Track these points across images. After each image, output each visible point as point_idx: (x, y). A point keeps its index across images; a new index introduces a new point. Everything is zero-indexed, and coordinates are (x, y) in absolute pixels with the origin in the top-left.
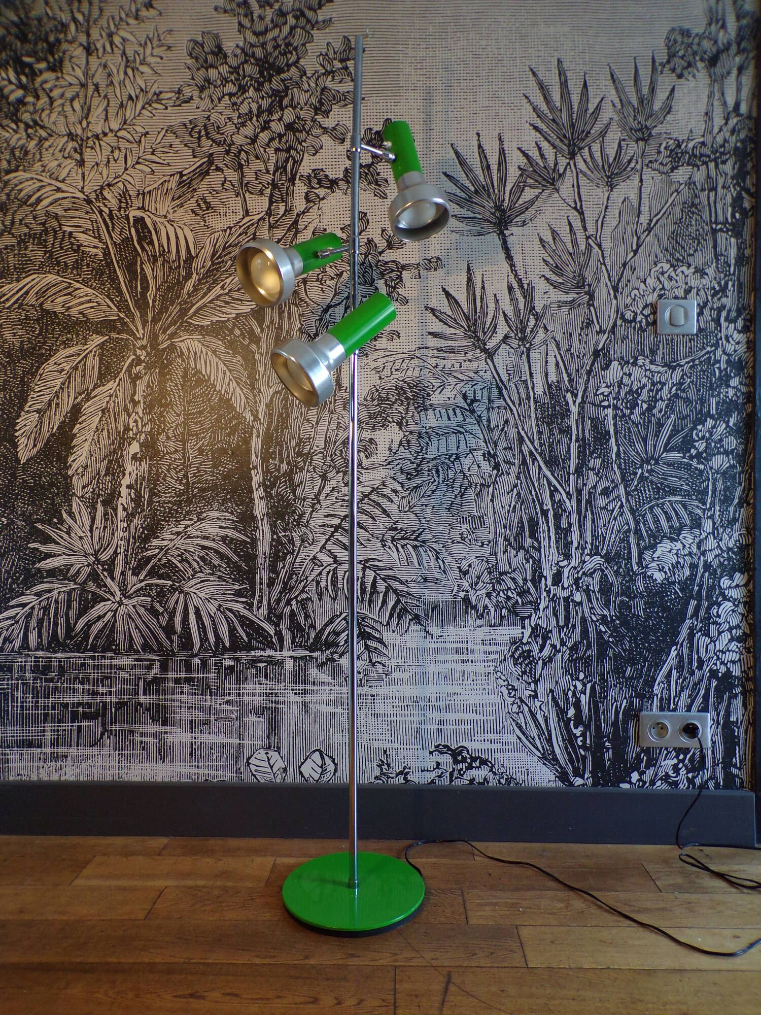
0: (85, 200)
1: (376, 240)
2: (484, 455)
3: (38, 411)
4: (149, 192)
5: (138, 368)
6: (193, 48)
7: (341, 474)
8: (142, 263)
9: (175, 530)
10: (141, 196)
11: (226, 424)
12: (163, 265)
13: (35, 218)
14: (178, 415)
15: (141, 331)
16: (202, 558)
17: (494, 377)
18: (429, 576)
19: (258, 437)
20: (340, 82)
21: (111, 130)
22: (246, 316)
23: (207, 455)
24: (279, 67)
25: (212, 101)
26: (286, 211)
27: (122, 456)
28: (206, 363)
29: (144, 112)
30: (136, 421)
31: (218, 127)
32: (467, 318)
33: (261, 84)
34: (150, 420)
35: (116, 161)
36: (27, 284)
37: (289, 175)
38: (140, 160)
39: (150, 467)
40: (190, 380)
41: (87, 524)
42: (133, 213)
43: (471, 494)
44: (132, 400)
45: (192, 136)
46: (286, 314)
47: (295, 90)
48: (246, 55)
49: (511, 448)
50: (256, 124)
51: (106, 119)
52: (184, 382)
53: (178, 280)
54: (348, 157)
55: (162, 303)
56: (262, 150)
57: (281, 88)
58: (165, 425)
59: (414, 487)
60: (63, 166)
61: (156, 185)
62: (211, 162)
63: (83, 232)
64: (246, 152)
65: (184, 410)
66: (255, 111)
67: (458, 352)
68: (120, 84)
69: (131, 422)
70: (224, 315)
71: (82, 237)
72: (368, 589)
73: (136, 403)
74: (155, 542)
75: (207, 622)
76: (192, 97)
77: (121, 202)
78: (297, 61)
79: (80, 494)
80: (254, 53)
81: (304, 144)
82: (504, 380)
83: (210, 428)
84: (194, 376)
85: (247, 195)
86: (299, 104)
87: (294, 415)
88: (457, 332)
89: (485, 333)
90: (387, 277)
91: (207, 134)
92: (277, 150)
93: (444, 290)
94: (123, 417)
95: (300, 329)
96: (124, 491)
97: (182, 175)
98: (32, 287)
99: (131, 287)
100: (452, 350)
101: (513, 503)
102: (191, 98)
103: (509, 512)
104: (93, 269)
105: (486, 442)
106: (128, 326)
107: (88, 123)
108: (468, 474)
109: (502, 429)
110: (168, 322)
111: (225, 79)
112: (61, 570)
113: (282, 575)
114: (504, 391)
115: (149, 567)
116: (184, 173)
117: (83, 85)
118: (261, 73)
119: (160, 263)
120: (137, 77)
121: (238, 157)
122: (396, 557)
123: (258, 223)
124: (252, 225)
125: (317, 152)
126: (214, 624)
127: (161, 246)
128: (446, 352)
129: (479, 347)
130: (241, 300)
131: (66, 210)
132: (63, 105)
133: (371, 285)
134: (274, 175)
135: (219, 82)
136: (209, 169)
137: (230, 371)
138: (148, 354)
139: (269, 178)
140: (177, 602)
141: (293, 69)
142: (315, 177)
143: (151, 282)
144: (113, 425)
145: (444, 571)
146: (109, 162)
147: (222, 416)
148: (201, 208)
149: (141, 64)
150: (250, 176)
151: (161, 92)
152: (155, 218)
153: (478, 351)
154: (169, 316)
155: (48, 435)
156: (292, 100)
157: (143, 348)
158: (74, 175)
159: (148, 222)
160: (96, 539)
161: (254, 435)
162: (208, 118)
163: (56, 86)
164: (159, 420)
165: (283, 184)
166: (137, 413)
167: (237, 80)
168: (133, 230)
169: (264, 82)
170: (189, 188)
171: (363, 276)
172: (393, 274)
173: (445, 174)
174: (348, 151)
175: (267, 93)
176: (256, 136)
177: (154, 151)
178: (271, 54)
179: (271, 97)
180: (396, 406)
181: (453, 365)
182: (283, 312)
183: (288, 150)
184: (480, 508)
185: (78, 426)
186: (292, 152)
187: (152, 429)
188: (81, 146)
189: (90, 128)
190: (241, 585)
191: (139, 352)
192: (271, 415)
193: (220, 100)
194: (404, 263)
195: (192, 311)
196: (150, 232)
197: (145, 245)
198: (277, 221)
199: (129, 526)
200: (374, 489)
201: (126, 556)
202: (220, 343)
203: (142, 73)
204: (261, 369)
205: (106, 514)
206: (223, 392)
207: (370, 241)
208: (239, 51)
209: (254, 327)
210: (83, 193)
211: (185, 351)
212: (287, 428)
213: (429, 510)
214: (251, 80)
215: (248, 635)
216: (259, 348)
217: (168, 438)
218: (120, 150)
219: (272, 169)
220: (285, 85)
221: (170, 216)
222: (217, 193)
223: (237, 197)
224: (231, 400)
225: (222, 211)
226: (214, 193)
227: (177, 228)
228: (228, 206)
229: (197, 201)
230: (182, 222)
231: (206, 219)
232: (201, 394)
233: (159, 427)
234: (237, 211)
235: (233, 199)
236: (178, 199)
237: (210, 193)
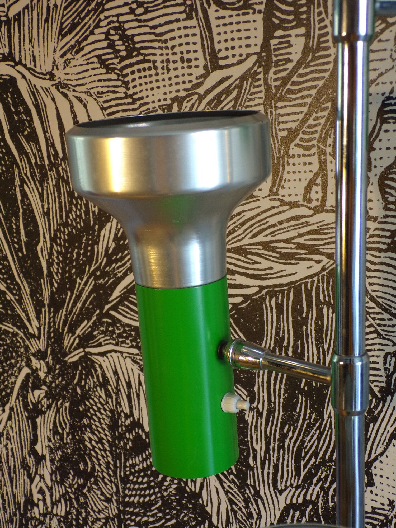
4: (18, 17)
5: (37, 392)
8: (23, 182)
12: (57, 186)
14: (108, 500)
15: (35, 323)
26: (307, 50)
30: (41, 491)
34: (63, 496)
40: (122, 437)
44: (33, 452)
46: (311, 328)
52: (113, 437)
53: (87, 221)
55: (63, 269)
58: (88, 513)
65: (117, 492)
69: (35, 491)
73: (39, 459)
84: (130, 429)
85: (212, 11)
94: (22, 477)
99: (10, 229)
106: (13, 309)
110: (77, 310)
119: (52, 183)
123: (239, 86)
124: (228, 91)
127: (50, 144)
138: (50, 370)
143: (41, 222)
144: (9, 489)
148: (117, 52)
152: (35, 81)
154: (78, 297)
157: (41, 355)
159: (22, 86)
164: (77, 500)
166: (42, 477)
182: (305, 321)
187: (68, 513)
191: (35, 362)
195: (117, 293)
196: (28, 112)
197: (24, 141)
198: (286, 80)
204: (259, 446)
211: (110, 374)
216: (253, 397)
221: (60, 74)
222: (146, 11)
223: (189, 17)
224: (200, 495)
225: (158, 58)
226: (140, 10)
227: (75, 101)
228: (170, 44)
229: (107, 34)
230: (83, 89)
231: (129, 78)
232: (144, 470)
233: (79, 513)
234: (192, 56)
235: (182, 24)
236: (70, 31)
237: (132, 11)
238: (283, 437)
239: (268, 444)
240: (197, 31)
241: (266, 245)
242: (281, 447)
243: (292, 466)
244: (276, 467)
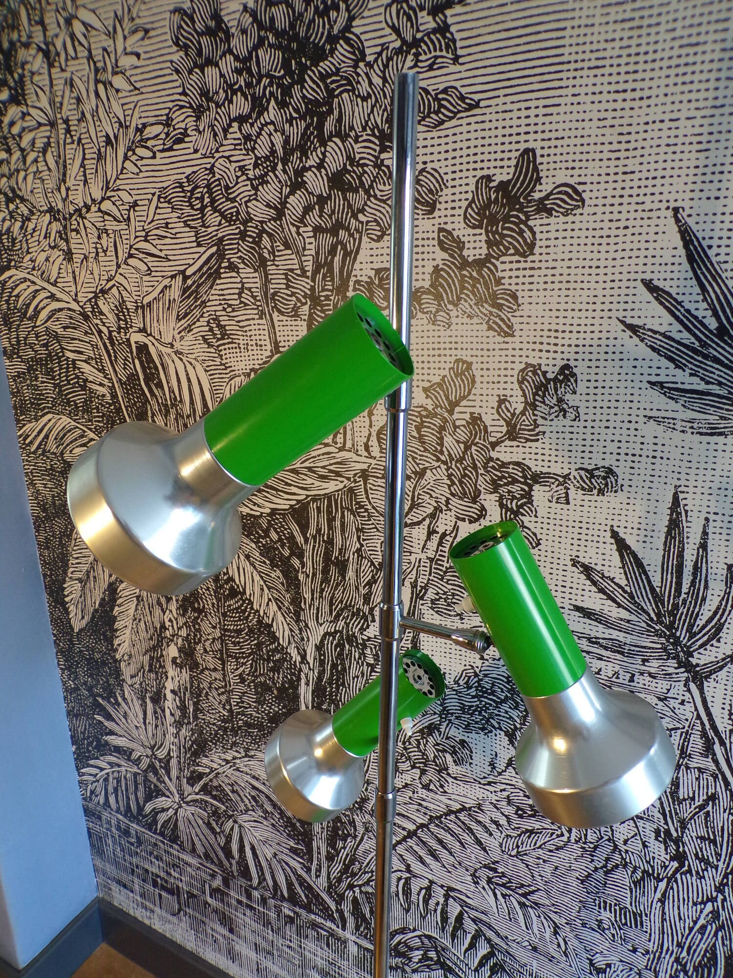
0: (81, 314)
1: (488, 420)
2: (657, 832)
3: (80, 580)
4: (149, 304)
6: (180, 27)
7: (418, 771)
8: (153, 415)
9: (223, 756)
10: (140, 311)
11: (269, 656)
12: (176, 419)
13: (37, 337)
14: (214, 627)
16: (253, 797)
17: (699, 717)
18: (540, 947)
19: (307, 684)
20: (431, 68)
21: (93, 200)
22: (283, 515)
23: (249, 686)
24: (316, 45)
25: (215, 135)
27: (162, 656)
28: (238, 568)
29: (128, 164)
30: (170, 621)
31: (227, 188)
32: (658, 598)
33: (287, 91)
34: (185, 624)
35: (105, 251)
36: (45, 425)
37: (337, 279)
38: (133, 251)
39: (191, 677)
40: (222, 587)
41: (141, 716)
42: (136, 338)
43: (623, 877)
45: (192, 206)
46: (338, 523)
47: (345, 95)
48: (261, 26)
49: (714, 842)
50: (283, 177)
51: (86, 182)
52: (217, 587)
54: (441, 243)
56: (293, 229)
57: (321, 95)
58: (201, 635)
59: (527, 831)
60: (51, 260)
61: (155, 294)
62: (220, 255)
63: (85, 361)
64: (270, 235)
65: (220, 623)
66: (280, 152)
67: (630, 655)
68: (93, 116)
69: (166, 620)
70: (256, 508)
71: (86, 368)
72: (452, 920)
73: (169, 599)
74: (205, 761)
75: (264, 864)
76: (186, 129)
77: (119, 319)
78: (348, 28)
79: (129, 682)
80: (272, 19)
81: (361, 217)
82: (721, 728)
83: (250, 654)
84: (227, 582)
85: (275, 315)
86: (352, 128)
87: (353, 672)
88: (633, 618)
89: (692, 635)
90: (503, 490)
91: (213, 201)
92: (317, 230)
93: (615, 535)
94: (157, 611)
95: (358, 551)
96: (169, 696)
97: (185, 278)
98: (50, 430)
100: (618, 648)
101: (702, 922)
102: (185, 134)
103: (691, 929)
104: (104, 415)
105: (664, 814)
107: (68, 189)
108: (623, 848)
109: (701, 807)
111: (231, 86)
112: (125, 751)
113: (343, 854)
114: (717, 747)
115: (202, 783)
116: (188, 273)
117: (52, 124)
118: (286, 65)
120: (112, 99)
121: (258, 244)
122: (494, 905)
125: (384, 234)
126: (271, 868)
127: (171, 391)
128: (606, 648)
129: (676, 657)
130: (277, 490)
131: (65, 328)
132: (36, 161)
133: (474, 501)
134: (313, 280)
135: (222, 95)
136: (220, 267)
137: (269, 588)
139: (304, 284)
140: (232, 829)
141: (342, 48)
142: (380, 286)
144: (149, 618)
145: (565, 953)
146: (97, 254)
147: (263, 643)
148: (215, 334)
149: (115, 73)
150: (277, 283)
151: (144, 126)
152: (161, 348)
153: (673, 663)
155: (92, 610)
156: (339, 120)
158: (65, 275)
159: (152, 350)
160: (150, 734)
161: (303, 682)
162: (211, 170)
163: (24, 129)
164: (194, 626)
165: (327, 298)
166: (171, 611)
167: (249, 85)
168: (137, 361)
169: (291, 85)
170: (196, 299)
171: (461, 482)
172: (515, 488)
173: (649, 285)
174: (441, 230)
175: (297, 111)
176: (284, 203)
177: (147, 236)
178: (301, 15)
179: (302, 117)
180: (505, 707)
181: (616, 674)
182: (334, 519)
183: (334, 231)
184: (637, 902)
185: (116, 608)
186: (342, 233)
187: (188, 635)
188: (65, 227)
189: (71, 198)
190: (297, 844)
192: (322, 663)
193: (225, 131)
194: (539, 469)
196: (156, 368)
197: (154, 388)
199: (178, 733)
200: (464, 809)
201: (179, 762)
202: (254, 546)
203: (117, 91)
204: (308, 596)
205: (155, 712)
206: (262, 614)
207: (475, 420)
208: (248, 20)
209: (295, 534)
210: (78, 302)
212: (343, 684)
213: (548, 869)
214: (271, 84)
215: (306, 896)
216: (303, 565)
217: (205, 651)
218: (108, 235)
219: (309, 267)
220: (327, 86)
221: (177, 345)
222: (233, 311)
223: (261, 318)
224: (271, 626)
225: (241, 342)
226: (229, 310)
227: (187, 364)
228: (249, 333)
229: (208, 322)
230: (193, 356)
231: (223, 353)
232: (236, 609)
233: (195, 635)
234: (263, 343)
235: (256, 322)
236: (184, 318)
237: (224, 309)
238: (322, 590)
239: (313, 594)
240: (266, 327)
241: (310, 469)
242: (321, 597)
243: (327, 609)
244: (318, 609)
